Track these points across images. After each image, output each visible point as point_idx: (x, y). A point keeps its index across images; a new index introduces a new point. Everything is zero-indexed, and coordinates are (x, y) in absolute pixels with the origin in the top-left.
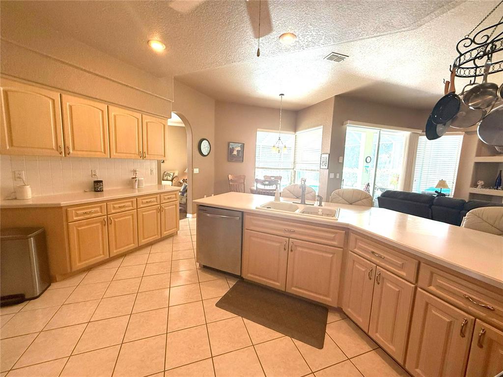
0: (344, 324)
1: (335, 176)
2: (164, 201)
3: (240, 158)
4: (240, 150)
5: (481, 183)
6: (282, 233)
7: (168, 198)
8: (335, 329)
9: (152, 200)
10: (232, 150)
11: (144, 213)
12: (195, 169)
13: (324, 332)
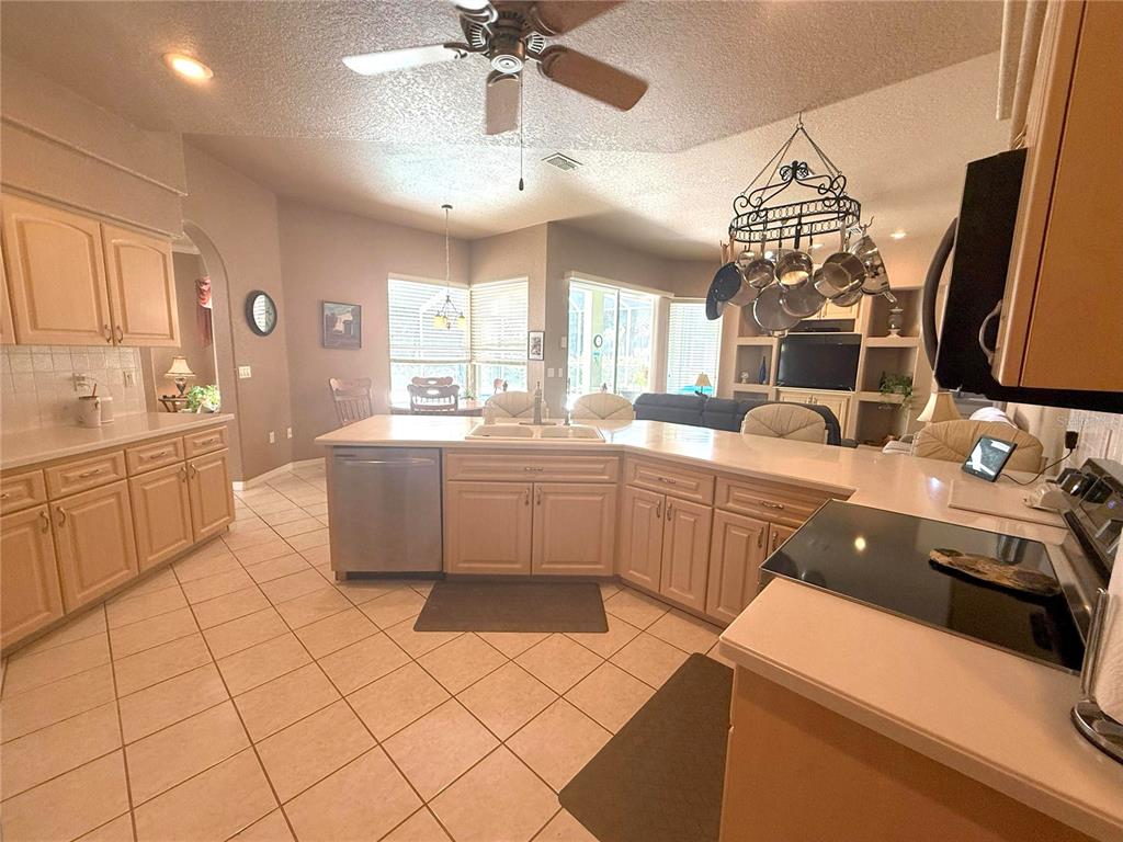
0: (626, 596)
1: (556, 372)
2: (195, 453)
3: (352, 338)
4: (351, 322)
5: (745, 375)
6: (521, 476)
7: (204, 443)
8: (616, 605)
9: (165, 450)
10: (333, 320)
11: (147, 488)
12: (241, 369)
13: (604, 612)
